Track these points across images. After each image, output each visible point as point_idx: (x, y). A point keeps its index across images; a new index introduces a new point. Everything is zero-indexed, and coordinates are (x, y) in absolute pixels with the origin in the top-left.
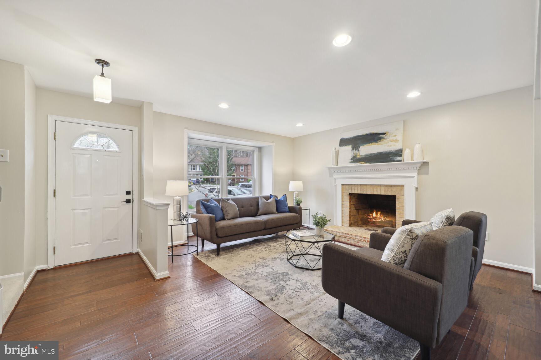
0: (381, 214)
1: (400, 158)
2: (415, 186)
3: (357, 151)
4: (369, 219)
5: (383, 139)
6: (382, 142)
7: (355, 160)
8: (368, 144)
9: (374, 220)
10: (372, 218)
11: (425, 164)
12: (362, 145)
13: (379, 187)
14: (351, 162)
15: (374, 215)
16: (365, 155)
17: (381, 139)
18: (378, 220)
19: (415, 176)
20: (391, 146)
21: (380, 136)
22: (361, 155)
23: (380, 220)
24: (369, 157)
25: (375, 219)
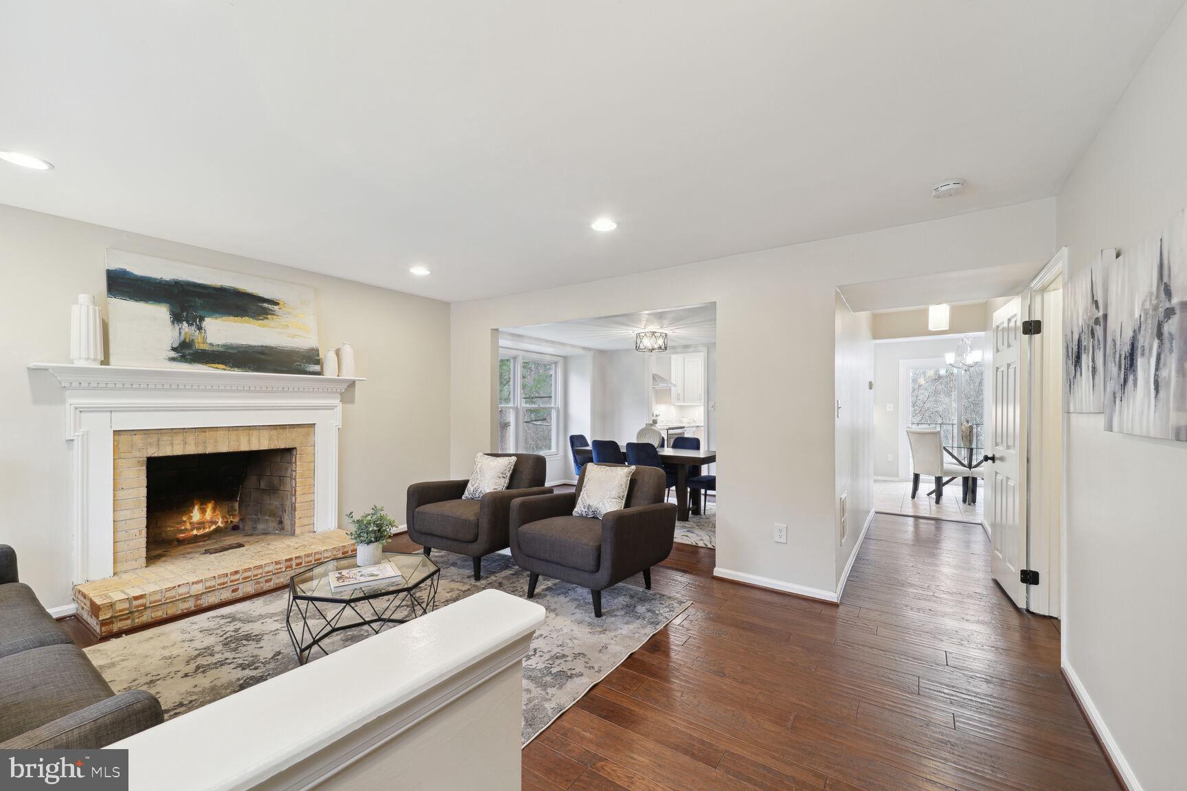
0: (214, 509)
1: (317, 368)
2: (337, 424)
3: (193, 328)
4: (182, 531)
5: (274, 314)
6: (271, 322)
7: (189, 354)
8: (231, 318)
9: (195, 532)
10: (188, 526)
11: (352, 384)
12: (209, 316)
13: (255, 433)
14: (173, 359)
15: (196, 515)
16: (224, 346)
17: (268, 314)
18: (207, 530)
19: (336, 406)
20: (294, 336)
21: (266, 305)
22: (211, 344)
23: (214, 527)
24: (238, 352)
25: (198, 529)
